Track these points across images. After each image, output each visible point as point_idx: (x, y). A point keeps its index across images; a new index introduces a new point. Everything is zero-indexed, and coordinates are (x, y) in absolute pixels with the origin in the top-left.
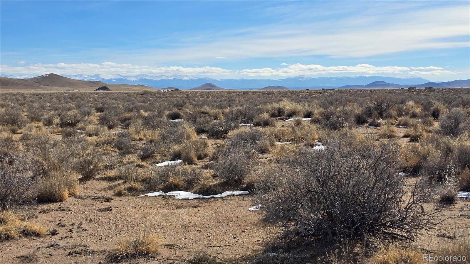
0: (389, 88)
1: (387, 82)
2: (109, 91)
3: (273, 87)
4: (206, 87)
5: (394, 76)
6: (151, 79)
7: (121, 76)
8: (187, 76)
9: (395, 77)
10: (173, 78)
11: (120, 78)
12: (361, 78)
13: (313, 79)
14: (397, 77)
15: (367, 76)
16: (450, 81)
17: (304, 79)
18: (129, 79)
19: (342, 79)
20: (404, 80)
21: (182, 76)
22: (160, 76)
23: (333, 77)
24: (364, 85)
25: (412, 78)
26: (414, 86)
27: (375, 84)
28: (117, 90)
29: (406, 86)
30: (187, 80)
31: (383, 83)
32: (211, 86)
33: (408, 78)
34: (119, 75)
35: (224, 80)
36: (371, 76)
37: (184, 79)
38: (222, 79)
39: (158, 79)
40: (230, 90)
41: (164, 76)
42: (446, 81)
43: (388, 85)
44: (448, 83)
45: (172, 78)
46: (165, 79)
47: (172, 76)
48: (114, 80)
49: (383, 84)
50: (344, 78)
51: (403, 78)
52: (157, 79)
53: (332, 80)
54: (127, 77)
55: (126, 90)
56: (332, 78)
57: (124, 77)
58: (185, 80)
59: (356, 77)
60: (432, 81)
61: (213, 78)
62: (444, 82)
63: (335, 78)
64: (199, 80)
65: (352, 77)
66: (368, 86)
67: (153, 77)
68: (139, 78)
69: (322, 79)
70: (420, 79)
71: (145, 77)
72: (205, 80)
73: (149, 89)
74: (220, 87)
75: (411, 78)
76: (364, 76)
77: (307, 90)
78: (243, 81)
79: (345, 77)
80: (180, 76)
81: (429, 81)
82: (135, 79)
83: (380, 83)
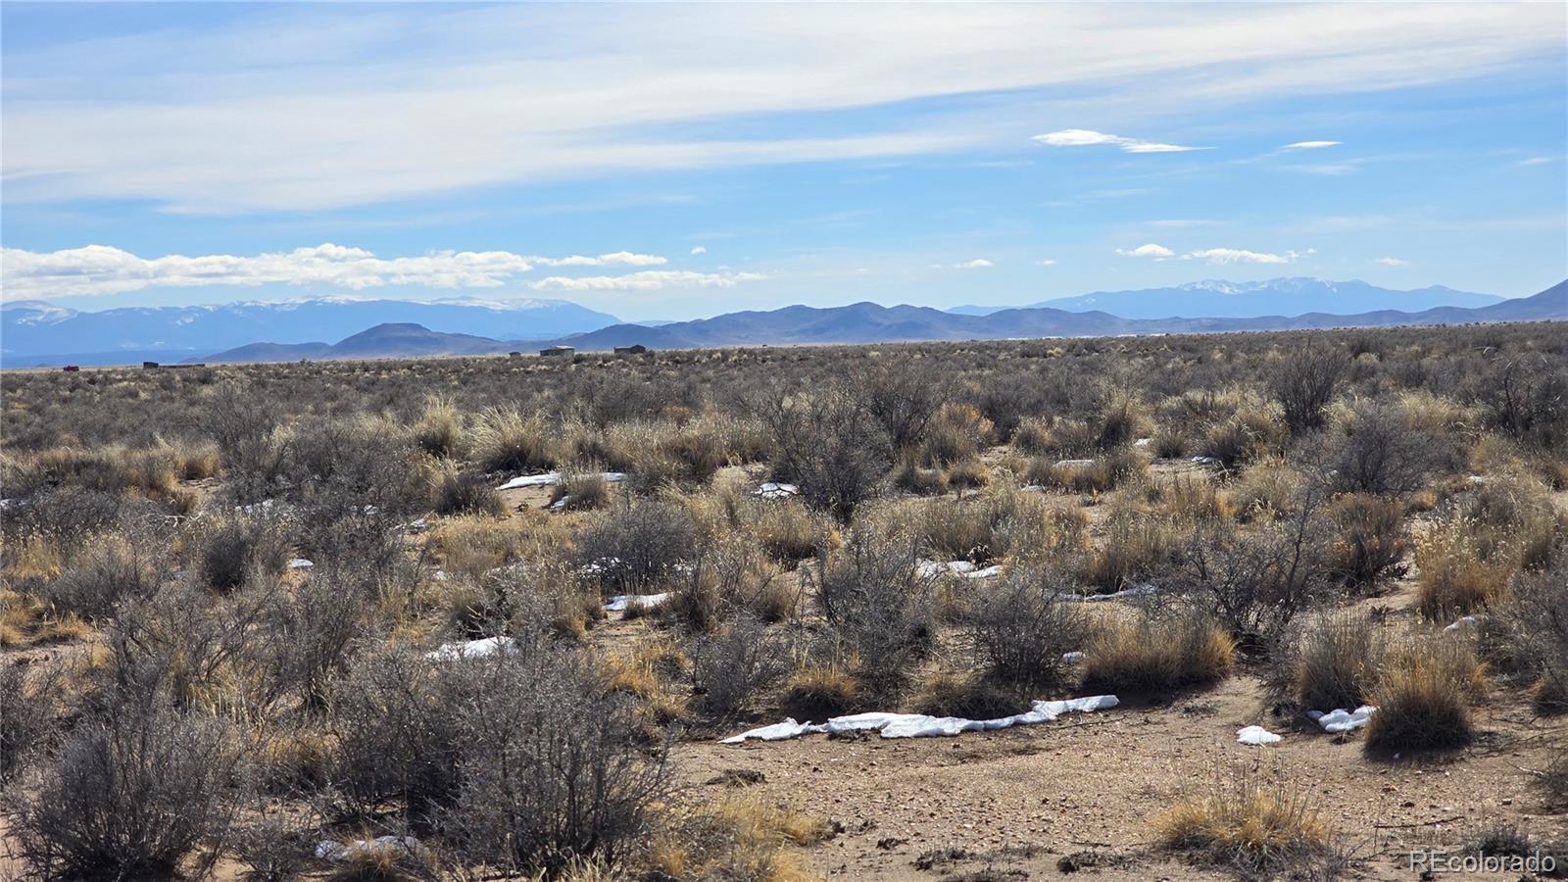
1: (435, 328)
5: (463, 298)
9: (467, 304)
12: (315, 310)
14: (476, 304)
15: (342, 299)
16: (705, 319)
17: (40, 318)
19: (223, 314)
23: (183, 306)
24: (330, 344)
25: (541, 306)
26: (561, 341)
27: (378, 336)
29: (534, 345)
31: (414, 334)
42: (688, 318)
43: (439, 341)
44: (698, 328)
49: (412, 333)
50: (235, 312)
51: (500, 307)
53: (179, 323)
56: (175, 312)
59: (292, 305)
60: (626, 320)
62: (679, 324)
63: (190, 311)
65: (273, 306)
66: (345, 346)
69: (127, 319)
70: (572, 309)
75: (536, 305)
76: (329, 300)
77: (68, 369)
79: (240, 306)
81: (615, 318)
83: (401, 334)
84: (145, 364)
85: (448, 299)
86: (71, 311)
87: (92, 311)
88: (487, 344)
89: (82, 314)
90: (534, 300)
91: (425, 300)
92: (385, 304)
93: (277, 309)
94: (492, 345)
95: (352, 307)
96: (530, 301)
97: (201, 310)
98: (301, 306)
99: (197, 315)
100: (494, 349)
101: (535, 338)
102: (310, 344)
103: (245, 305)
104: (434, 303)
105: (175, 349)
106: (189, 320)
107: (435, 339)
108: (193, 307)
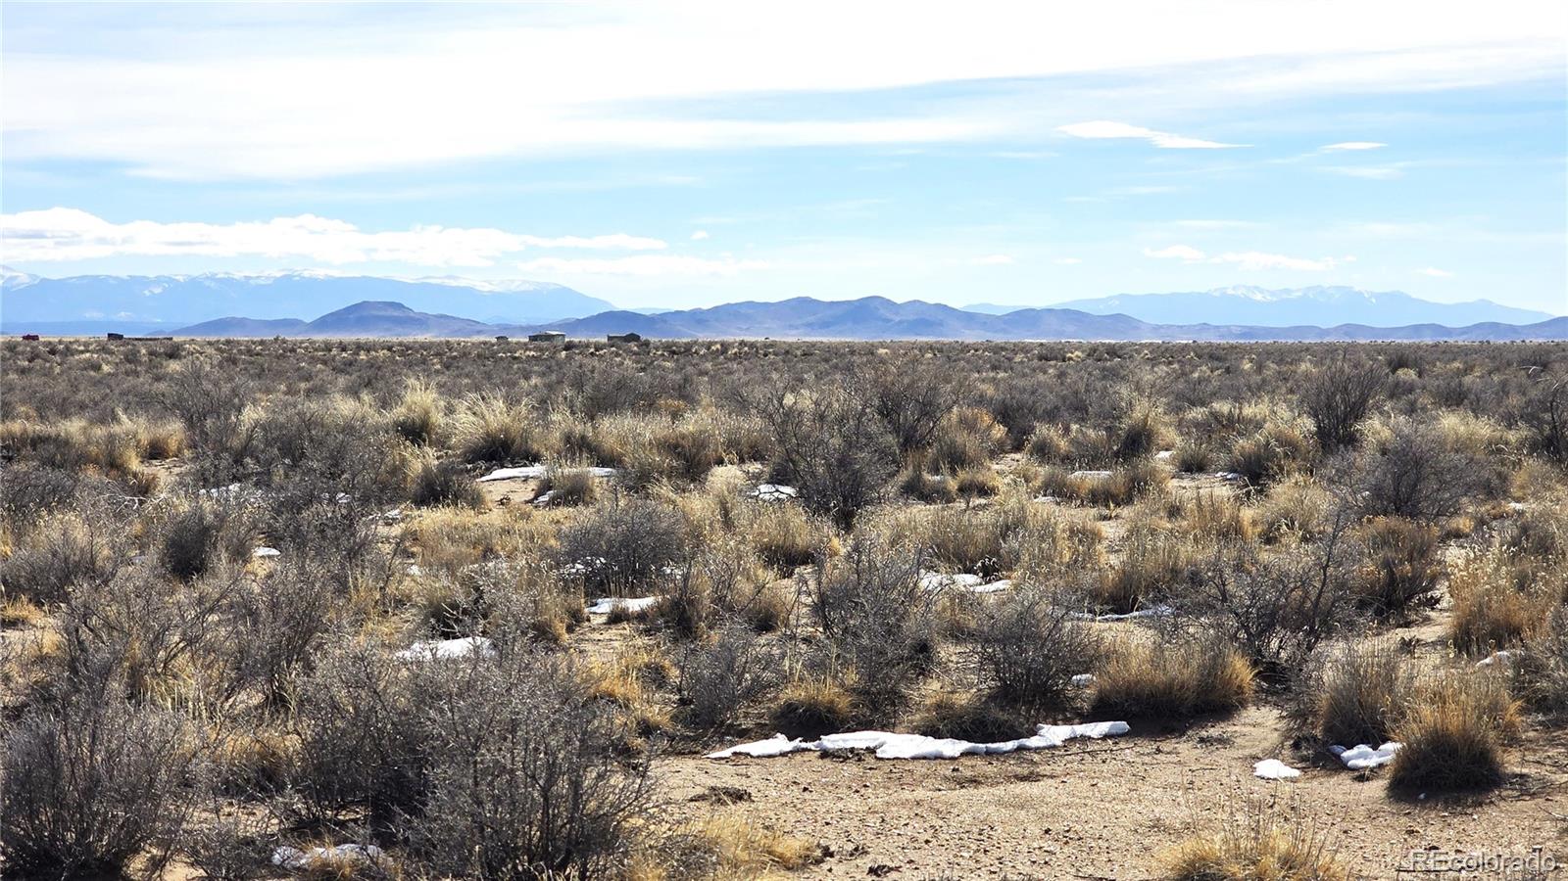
0: (422, 337)
1: (418, 306)
5: (449, 277)
9: (453, 283)
12: (290, 285)
13: (45, 283)
14: (462, 283)
16: (705, 308)
19: (193, 286)
20: (495, 296)
23: (152, 275)
24: (307, 321)
25: (532, 288)
26: (551, 326)
27: (357, 314)
29: (523, 329)
31: (396, 314)
33: (513, 287)
36: (337, 274)
42: (686, 307)
43: (421, 321)
44: (697, 317)
49: (395, 313)
50: (207, 283)
51: (487, 288)
53: (147, 292)
56: (143, 281)
59: (267, 278)
60: (620, 305)
62: (677, 312)
63: (158, 281)
65: (246, 278)
69: (93, 286)
70: (565, 293)
76: (306, 274)
77: (27, 338)
79: (212, 278)
81: (609, 304)
83: (382, 313)
84: (109, 335)
86: (33, 276)
87: (55, 277)
88: (473, 326)
89: (44, 281)
90: (525, 282)
91: (410, 279)
92: (366, 281)
94: (478, 328)
96: (520, 283)
97: (170, 280)
98: (277, 280)
99: (166, 285)
100: (479, 332)
101: (524, 322)
102: (285, 320)
103: (218, 276)
104: (419, 281)
105: (141, 321)
106: (158, 291)
107: (418, 319)
108: (164, 276)
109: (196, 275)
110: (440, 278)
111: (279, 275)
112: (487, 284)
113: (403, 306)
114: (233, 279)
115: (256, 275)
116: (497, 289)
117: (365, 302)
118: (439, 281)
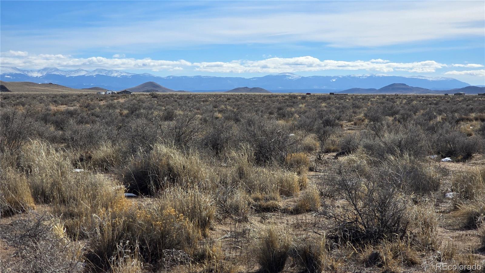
0: (412, 94)
1: (410, 85)
2: (9, 93)
3: (246, 89)
4: (146, 89)
5: (419, 76)
6: (63, 75)
7: (19, 70)
8: (117, 71)
10: (97, 73)
11: (17, 73)
12: (372, 78)
14: (424, 78)
15: (381, 75)
18: (30, 74)
20: (434, 82)
21: (109, 71)
22: (76, 70)
23: (332, 76)
24: (377, 89)
25: (444, 79)
27: (392, 87)
28: (18, 90)
30: (116, 77)
31: (404, 87)
32: (154, 87)
33: (439, 79)
34: (15, 68)
35: (171, 78)
36: (385, 75)
37: (113, 75)
38: (169, 77)
39: (74, 76)
40: (182, 93)
41: (83, 70)
43: (412, 89)
45: (94, 74)
46: (84, 76)
47: (95, 71)
48: (8, 75)
49: (403, 87)
51: (431, 79)
52: (72, 75)
53: (331, 81)
54: (28, 71)
55: (32, 91)
56: (330, 78)
57: (23, 72)
58: (113, 77)
59: (366, 76)
61: (156, 75)
63: (334, 77)
64: (136, 77)
65: (360, 77)
66: (382, 90)
67: (65, 71)
68: (45, 73)
69: (316, 79)
70: (455, 81)
71: (54, 71)
72: (144, 76)
73: (66, 90)
74: (167, 87)
75: (443, 79)
76: (377, 75)
78: (199, 79)
80: (106, 70)
81: (469, 84)
82: (39, 75)
83: (399, 87)
84: (330, 93)
85: (415, 76)
86: (300, 76)
87: (306, 76)
88: (427, 90)
89: (303, 77)
90: (442, 78)
91: (407, 76)
92: (394, 77)
93: (361, 78)
94: (429, 91)
95: (384, 77)
96: (441, 78)
97: (338, 77)
98: (368, 77)
99: (337, 79)
100: (429, 92)
101: (442, 90)
102: (370, 89)
103: (351, 76)
104: (410, 77)
105: (337, 89)
106: (334, 80)
107: (410, 89)
108: (336, 76)
109: (345, 76)
110: (417, 76)
111: (369, 75)
112: (431, 78)
113: (406, 85)
114: (356, 77)
115: (362, 76)
116: (434, 80)
117: (395, 84)
118: (416, 77)
